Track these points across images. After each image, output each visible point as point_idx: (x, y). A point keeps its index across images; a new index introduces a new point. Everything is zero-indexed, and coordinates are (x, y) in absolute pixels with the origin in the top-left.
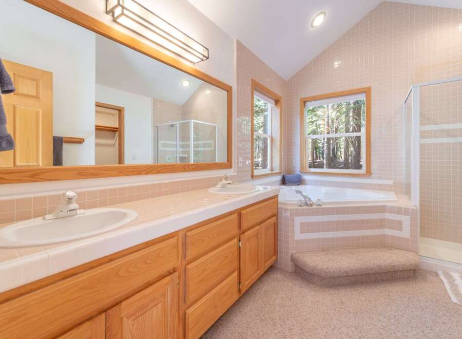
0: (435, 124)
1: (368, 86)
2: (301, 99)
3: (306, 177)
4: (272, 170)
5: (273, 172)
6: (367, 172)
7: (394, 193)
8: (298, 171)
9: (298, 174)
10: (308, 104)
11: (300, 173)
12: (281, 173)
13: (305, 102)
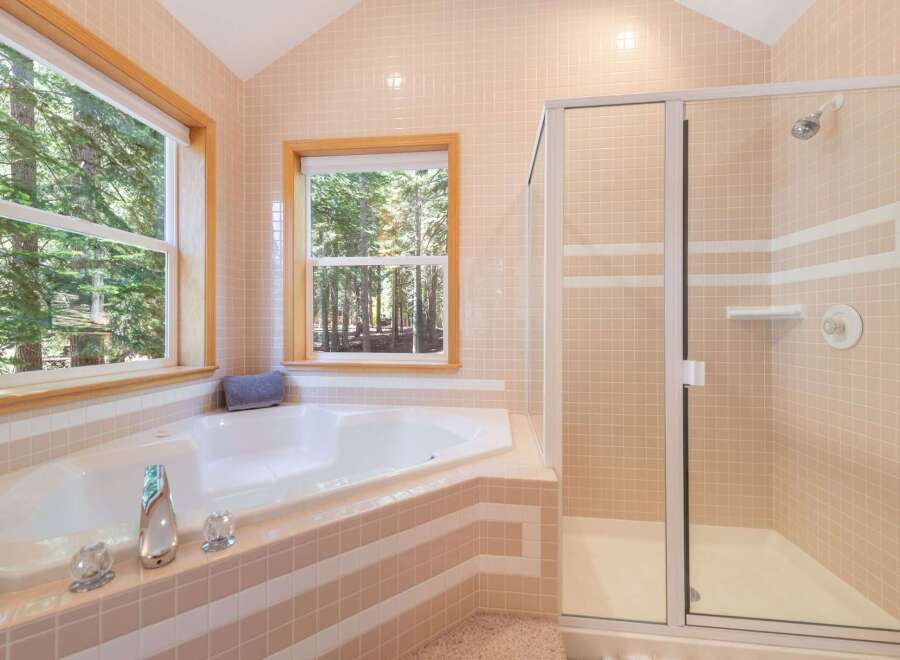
0: (584, 241)
1: (453, 131)
2: (285, 143)
3: (302, 380)
4: (179, 364)
5: (183, 369)
6: (450, 361)
7: (504, 412)
8: (277, 363)
9: (278, 372)
10: (309, 163)
11: (282, 369)
12: (212, 371)
13: (299, 156)
